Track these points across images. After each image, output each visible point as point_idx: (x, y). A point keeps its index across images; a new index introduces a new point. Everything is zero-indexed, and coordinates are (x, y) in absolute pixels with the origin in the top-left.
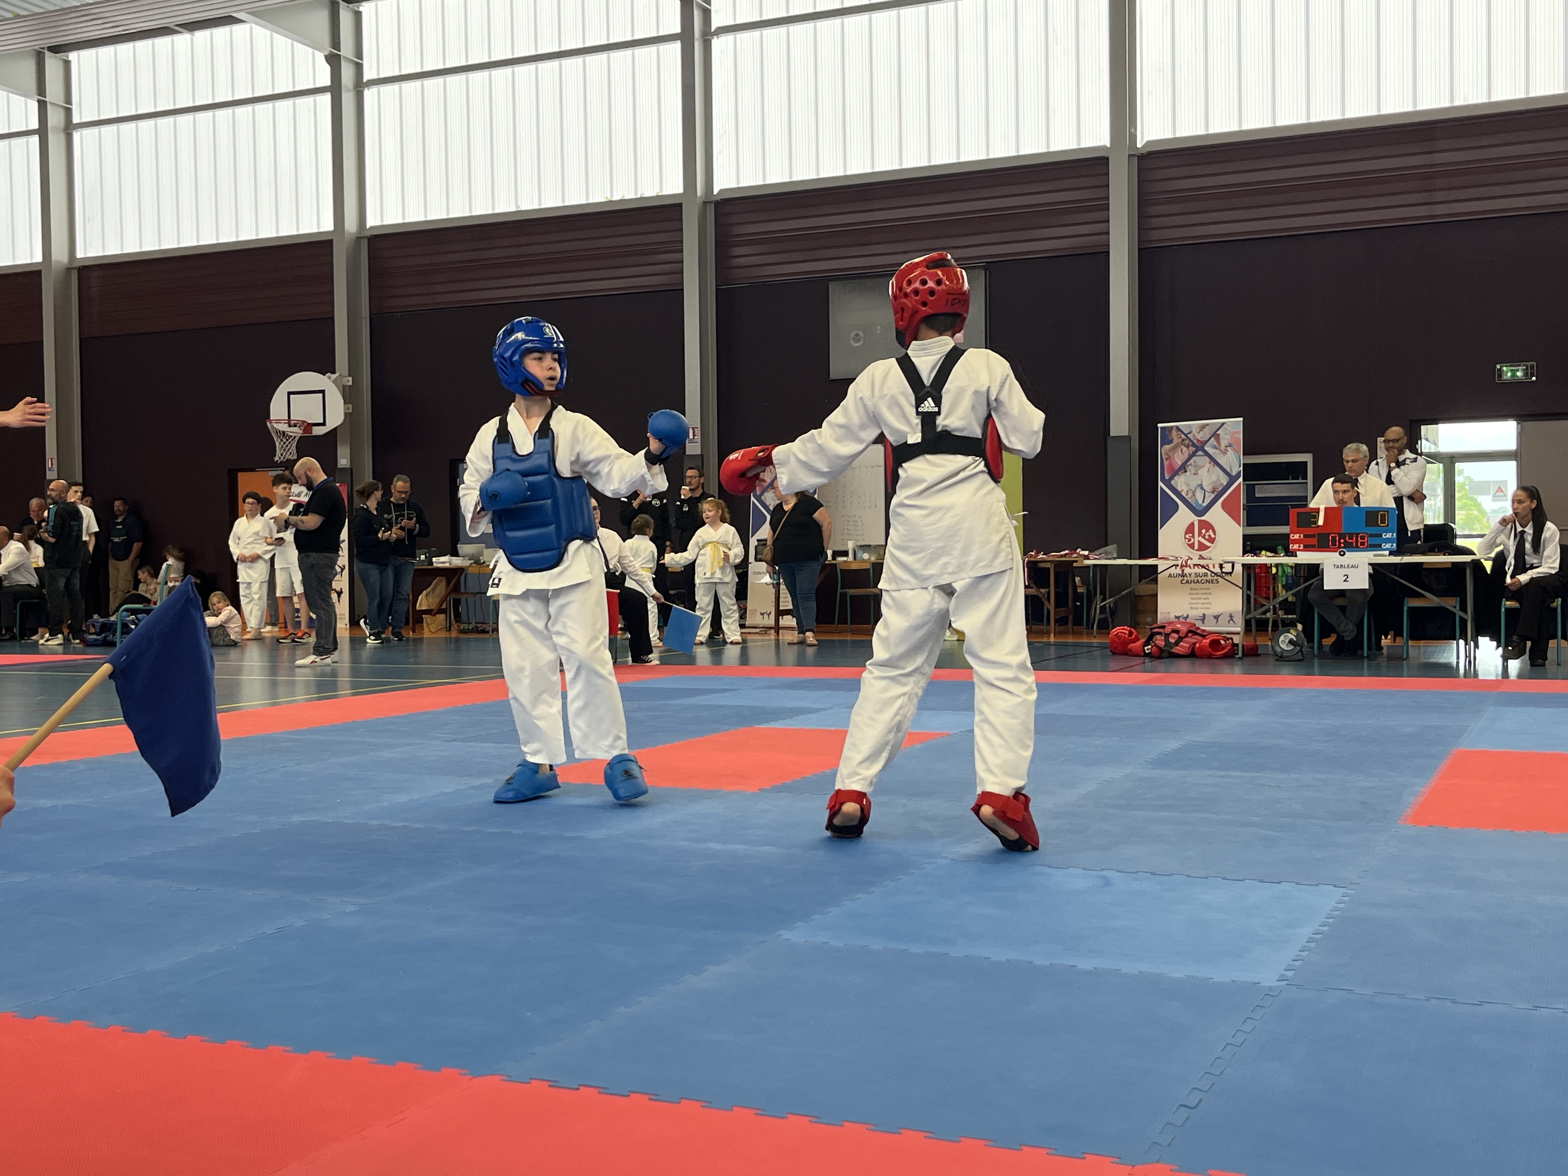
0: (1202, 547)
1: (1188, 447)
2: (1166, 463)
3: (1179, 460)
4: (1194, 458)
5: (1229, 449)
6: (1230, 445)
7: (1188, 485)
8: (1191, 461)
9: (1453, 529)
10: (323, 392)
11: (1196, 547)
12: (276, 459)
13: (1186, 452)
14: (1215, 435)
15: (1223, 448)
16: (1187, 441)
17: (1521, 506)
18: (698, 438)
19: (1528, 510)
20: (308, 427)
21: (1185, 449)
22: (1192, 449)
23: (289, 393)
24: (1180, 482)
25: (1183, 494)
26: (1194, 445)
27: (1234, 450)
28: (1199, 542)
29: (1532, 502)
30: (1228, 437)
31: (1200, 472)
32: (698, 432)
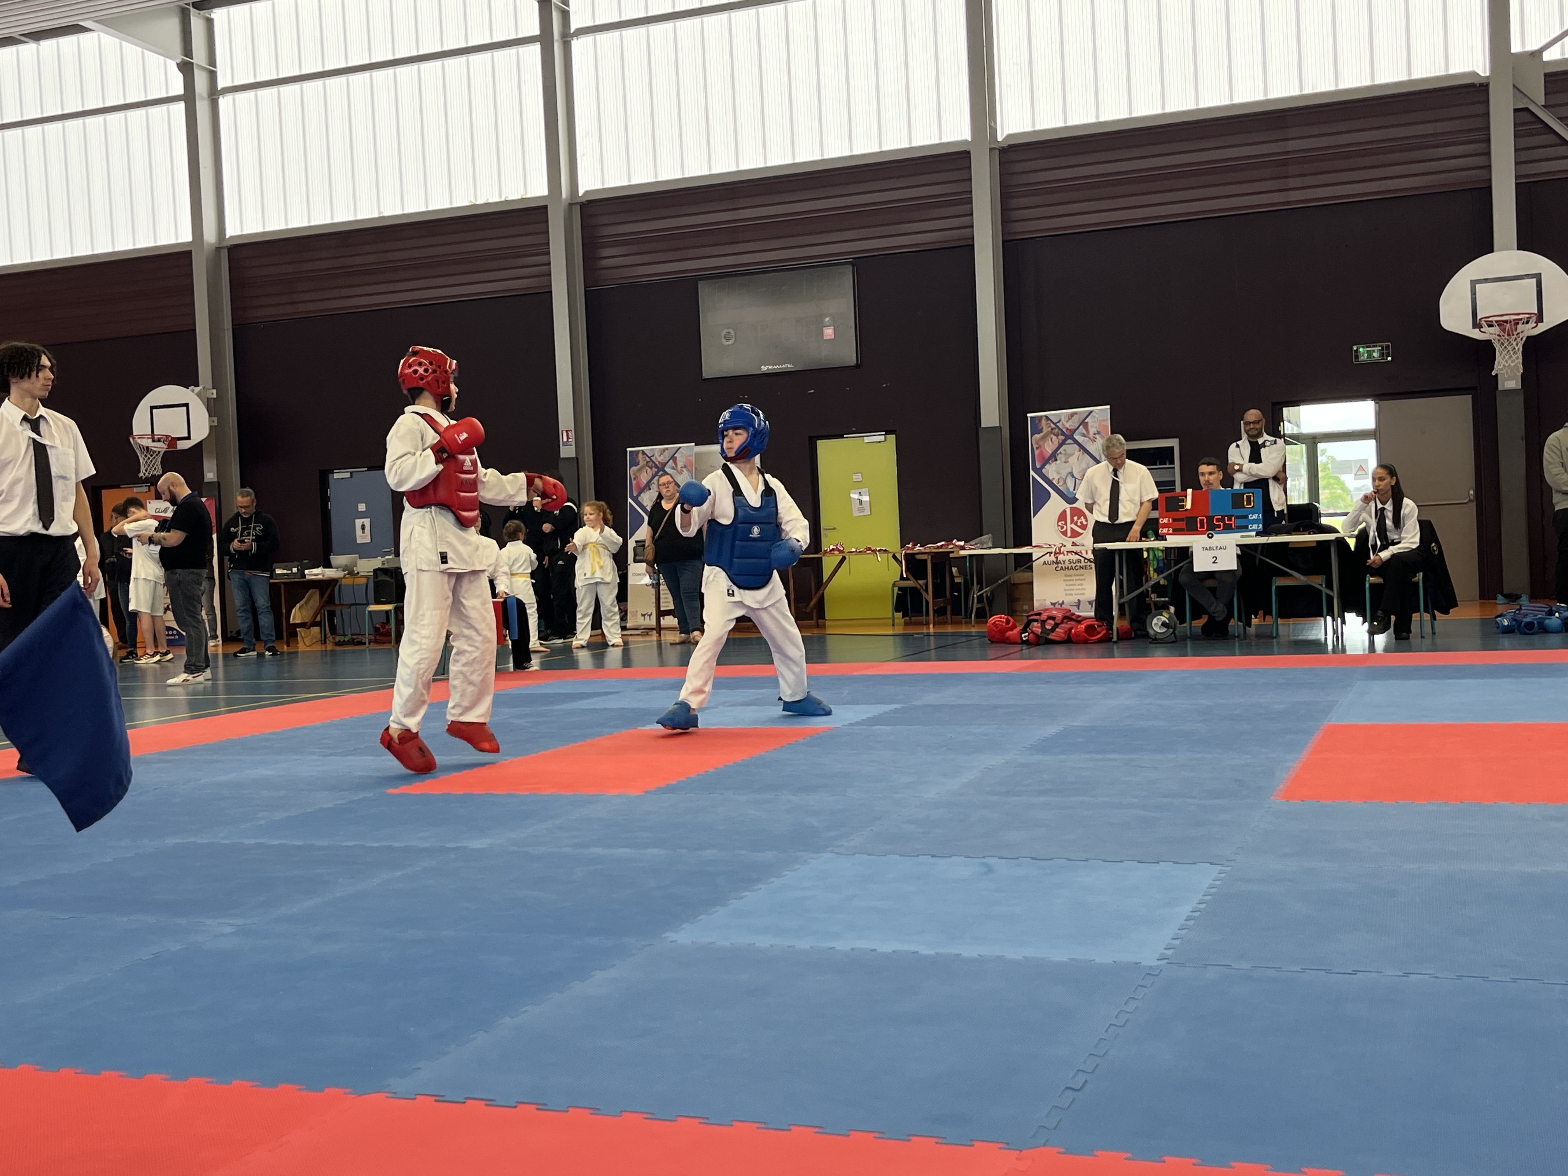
0: (1075, 534)
1: (1057, 435)
2: (1036, 452)
3: (1049, 448)
4: (1064, 447)
5: (1097, 436)
6: (1099, 433)
7: (1059, 473)
8: (1061, 450)
9: (1317, 508)
10: (186, 405)
11: (1069, 534)
12: (141, 474)
13: (1056, 441)
14: (1084, 423)
15: (1091, 435)
16: (1057, 430)
17: (1383, 483)
18: (572, 440)
19: (1389, 487)
20: (174, 441)
21: (1054, 438)
22: (1062, 438)
23: (152, 408)
24: (1051, 470)
25: (1055, 482)
26: (1063, 434)
27: (1102, 438)
28: (1071, 528)
29: (1392, 478)
30: (1097, 425)
31: (1070, 460)
32: (572, 435)
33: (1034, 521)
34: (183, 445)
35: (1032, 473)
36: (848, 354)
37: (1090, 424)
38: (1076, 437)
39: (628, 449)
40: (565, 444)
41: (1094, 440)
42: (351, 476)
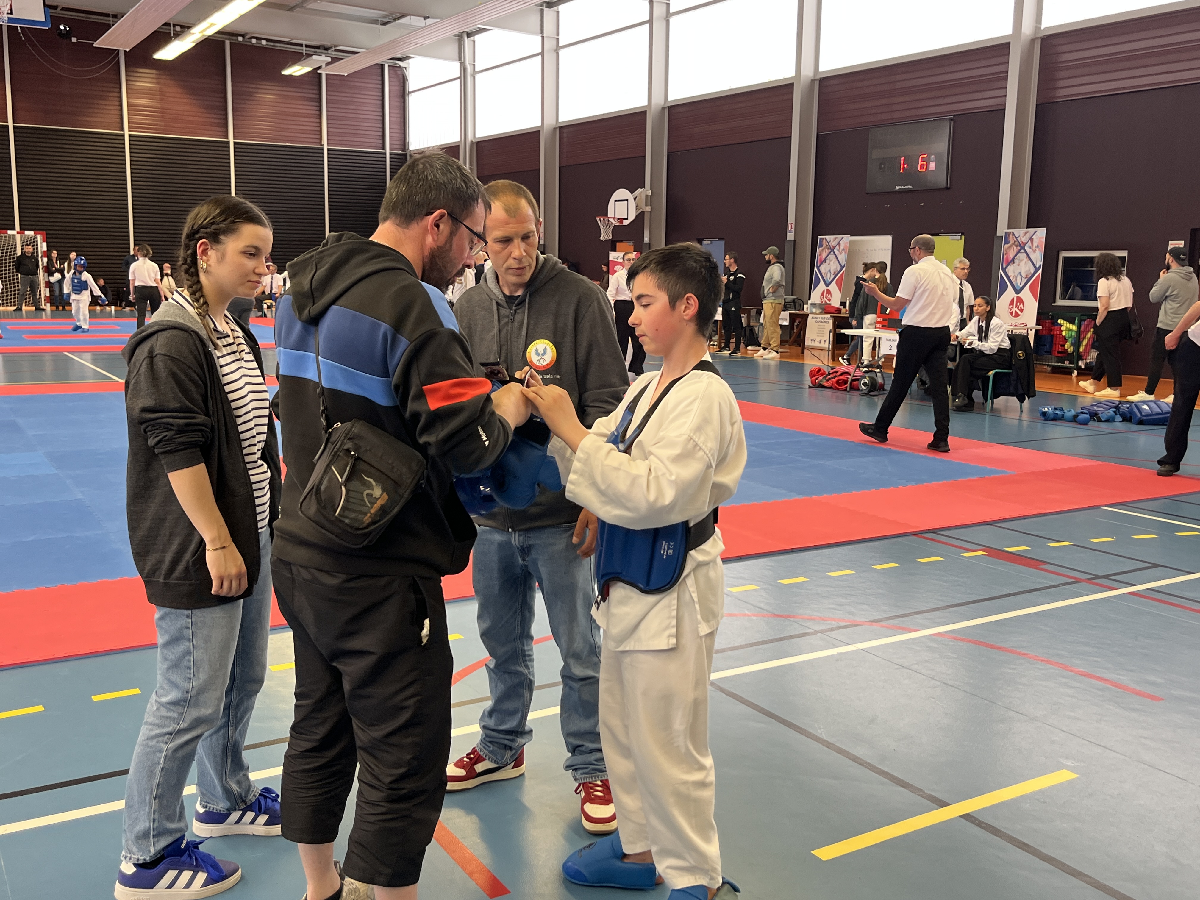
0: (1017, 315)
1: (1017, 246)
2: (1005, 257)
3: (1011, 255)
4: (1019, 254)
5: (1037, 249)
6: (1038, 247)
7: (1014, 272)
8: (1017, 257)
10: (627, 200)
11: (1014, 314)
12: (602, 238)
13: (1016, 249)
14: (1031, 239)
15: (1034, 248)
16: (1017, 243)
17: (980, 309)
18: (793, 229)
19: (984, 312)
20: (621, 220)
21: (1015, 247)
22: (1019, 248)
23: (616, 201)
24: (1010, 270)
25: (1011, 278)
26: (1020, 245)
27: (1040, 250)
28: (1016, 312)
30: (1038, 241)
31: (1021, 264)
32: (793, 226)
33: (997, 303)
34: (626, 223)
35: (1001, 271)
36: (941, 180)
37: (1035, 240)
38: (1026, 248)
39: (820, 237)
40: (790, 232)
41: (1034, 251)
42: (711, 243)
